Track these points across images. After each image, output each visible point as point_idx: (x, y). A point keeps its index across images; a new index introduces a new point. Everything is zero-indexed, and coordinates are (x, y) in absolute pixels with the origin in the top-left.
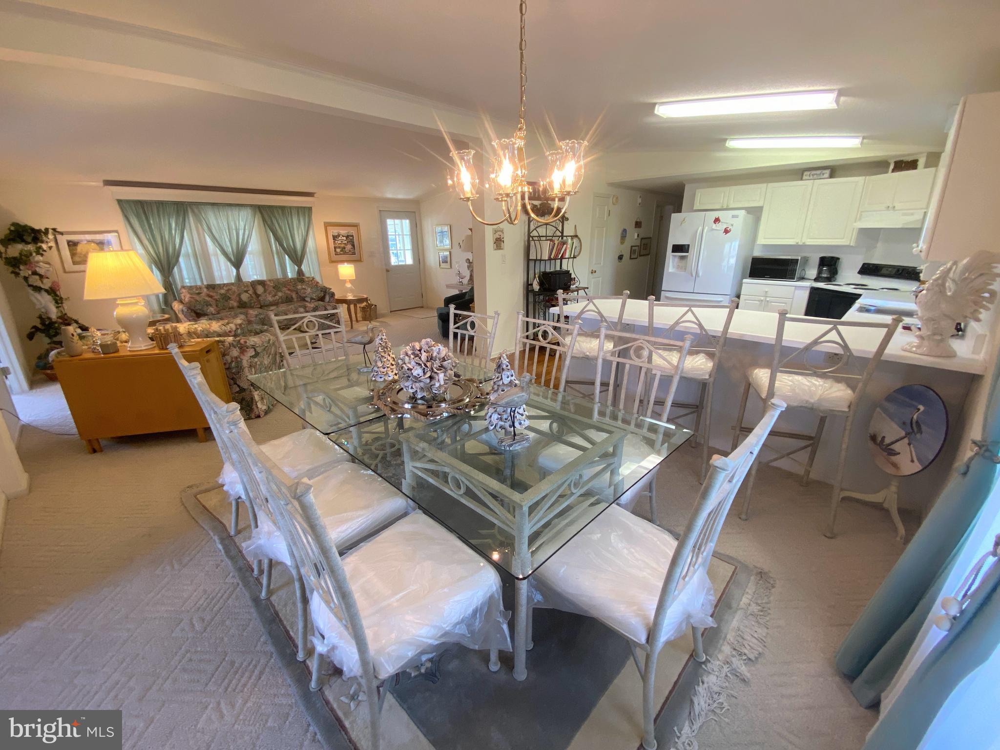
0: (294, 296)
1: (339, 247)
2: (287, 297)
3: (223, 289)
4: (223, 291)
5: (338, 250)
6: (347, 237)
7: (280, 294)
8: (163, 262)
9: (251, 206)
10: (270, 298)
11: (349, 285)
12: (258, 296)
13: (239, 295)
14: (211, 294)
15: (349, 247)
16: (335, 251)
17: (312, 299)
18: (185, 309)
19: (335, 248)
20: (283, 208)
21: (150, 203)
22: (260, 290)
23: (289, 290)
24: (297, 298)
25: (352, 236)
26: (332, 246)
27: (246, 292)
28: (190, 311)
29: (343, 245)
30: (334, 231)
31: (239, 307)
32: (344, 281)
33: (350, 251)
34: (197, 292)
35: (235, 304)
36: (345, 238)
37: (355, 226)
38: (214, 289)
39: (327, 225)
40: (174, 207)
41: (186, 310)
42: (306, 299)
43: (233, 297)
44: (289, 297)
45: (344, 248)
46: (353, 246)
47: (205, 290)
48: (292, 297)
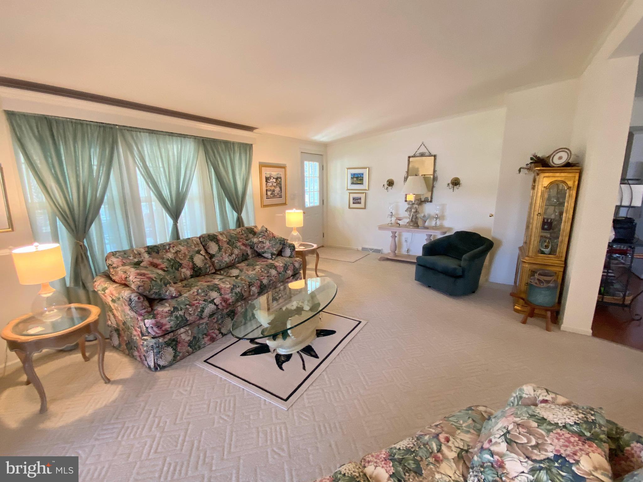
0: (249, 252)
1: (270, 190)
2: (243, 255)
3: (170, 252)
4: (170, 256)
5: (269, 193)
6: (277, 179)
7: (236, 251)
8: (76, 216)
9: (195, 138)
10: (227, 259)
11: (295, 233)
12: (212, 256)
13: (192, 258)
14: (155, 261)
15: (277, 189)
16: (267, 194)
17: (272, 254)
18: (134, 297)
19: (267, 190)
20: (226, 143)
21: (63, 122)
22: (213, 248)
23: (244, 244)
24: (252, 254)
25: (280, 178)
26: (264, 189)
27: (198, 252)
28: (142, 299)
29: (273, 188)
30: (267, 172)
31: (192, 276)
32: (291, 229)
33: (278, 194)
34: (136, 260)
35: (188, 273)
36: (274, 180)
37: (283, 167)
38: (158, 252)
39: (262, 165)
40: (99, 133)
41: (136, 298)
42: (265, 255)
43: (185, 262)
44: (245, 254)
45: (274, 191)
46: (281, 188)
47: (146, 256)
48: (247, 254)
